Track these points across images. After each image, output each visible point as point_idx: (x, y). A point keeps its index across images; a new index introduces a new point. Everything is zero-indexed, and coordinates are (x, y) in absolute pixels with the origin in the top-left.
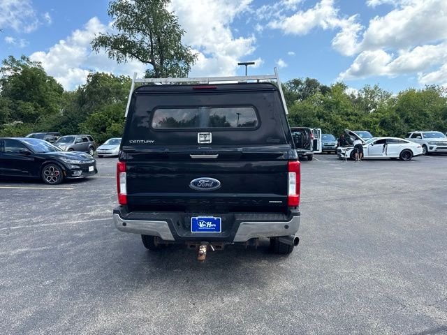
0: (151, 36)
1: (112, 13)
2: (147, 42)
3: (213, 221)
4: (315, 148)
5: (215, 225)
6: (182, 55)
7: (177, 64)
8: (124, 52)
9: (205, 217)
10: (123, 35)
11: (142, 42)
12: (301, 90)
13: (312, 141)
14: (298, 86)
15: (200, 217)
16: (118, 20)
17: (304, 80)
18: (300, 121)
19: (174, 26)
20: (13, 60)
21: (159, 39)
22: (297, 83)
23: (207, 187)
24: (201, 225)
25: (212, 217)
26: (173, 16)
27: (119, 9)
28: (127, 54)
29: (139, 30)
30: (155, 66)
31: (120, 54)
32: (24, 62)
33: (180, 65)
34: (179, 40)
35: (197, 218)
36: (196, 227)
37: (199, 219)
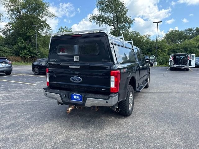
0: (113, 14)
1: (97, 5)
2: (111, 16)
3: (80, 97)
4: (190, 65)
5: (80, 98)
6: (127, 21)
7: (125, 25)
8: (102, 22)
9: (76, 94)
10: (101, 14)
11: (109, 16)
12: (192, 34)
13: (188, 61)
14: (191, 32)
15: (75, 94)
16: (100, 8)
17: (195, 29)
18: (188, 50)
19: (124, 8)
20: (62, 28)
21: (116, 15)
22: (190, 30)
23: (77, 81)
24: (75, 97)
25: (79, 94)
26: (123, 3)
27: (100, 3)
28: (103, 23)
29: (108, 11)
30: (114, 26)
31: (101, 23)
32: (66, 29)
33: (126, 25)
34: (126, 14)
35: (73, 94)
36: (73, 98)
37: (74, 95)
